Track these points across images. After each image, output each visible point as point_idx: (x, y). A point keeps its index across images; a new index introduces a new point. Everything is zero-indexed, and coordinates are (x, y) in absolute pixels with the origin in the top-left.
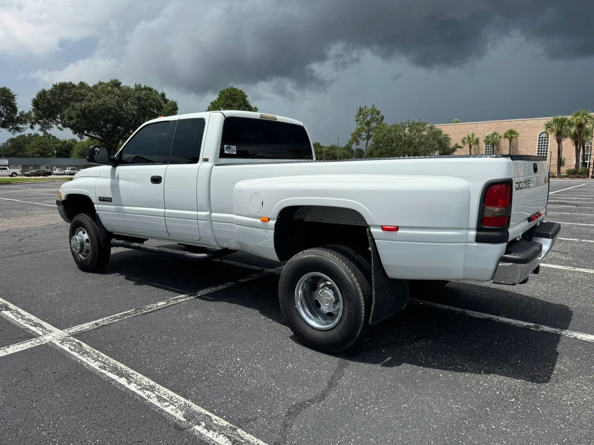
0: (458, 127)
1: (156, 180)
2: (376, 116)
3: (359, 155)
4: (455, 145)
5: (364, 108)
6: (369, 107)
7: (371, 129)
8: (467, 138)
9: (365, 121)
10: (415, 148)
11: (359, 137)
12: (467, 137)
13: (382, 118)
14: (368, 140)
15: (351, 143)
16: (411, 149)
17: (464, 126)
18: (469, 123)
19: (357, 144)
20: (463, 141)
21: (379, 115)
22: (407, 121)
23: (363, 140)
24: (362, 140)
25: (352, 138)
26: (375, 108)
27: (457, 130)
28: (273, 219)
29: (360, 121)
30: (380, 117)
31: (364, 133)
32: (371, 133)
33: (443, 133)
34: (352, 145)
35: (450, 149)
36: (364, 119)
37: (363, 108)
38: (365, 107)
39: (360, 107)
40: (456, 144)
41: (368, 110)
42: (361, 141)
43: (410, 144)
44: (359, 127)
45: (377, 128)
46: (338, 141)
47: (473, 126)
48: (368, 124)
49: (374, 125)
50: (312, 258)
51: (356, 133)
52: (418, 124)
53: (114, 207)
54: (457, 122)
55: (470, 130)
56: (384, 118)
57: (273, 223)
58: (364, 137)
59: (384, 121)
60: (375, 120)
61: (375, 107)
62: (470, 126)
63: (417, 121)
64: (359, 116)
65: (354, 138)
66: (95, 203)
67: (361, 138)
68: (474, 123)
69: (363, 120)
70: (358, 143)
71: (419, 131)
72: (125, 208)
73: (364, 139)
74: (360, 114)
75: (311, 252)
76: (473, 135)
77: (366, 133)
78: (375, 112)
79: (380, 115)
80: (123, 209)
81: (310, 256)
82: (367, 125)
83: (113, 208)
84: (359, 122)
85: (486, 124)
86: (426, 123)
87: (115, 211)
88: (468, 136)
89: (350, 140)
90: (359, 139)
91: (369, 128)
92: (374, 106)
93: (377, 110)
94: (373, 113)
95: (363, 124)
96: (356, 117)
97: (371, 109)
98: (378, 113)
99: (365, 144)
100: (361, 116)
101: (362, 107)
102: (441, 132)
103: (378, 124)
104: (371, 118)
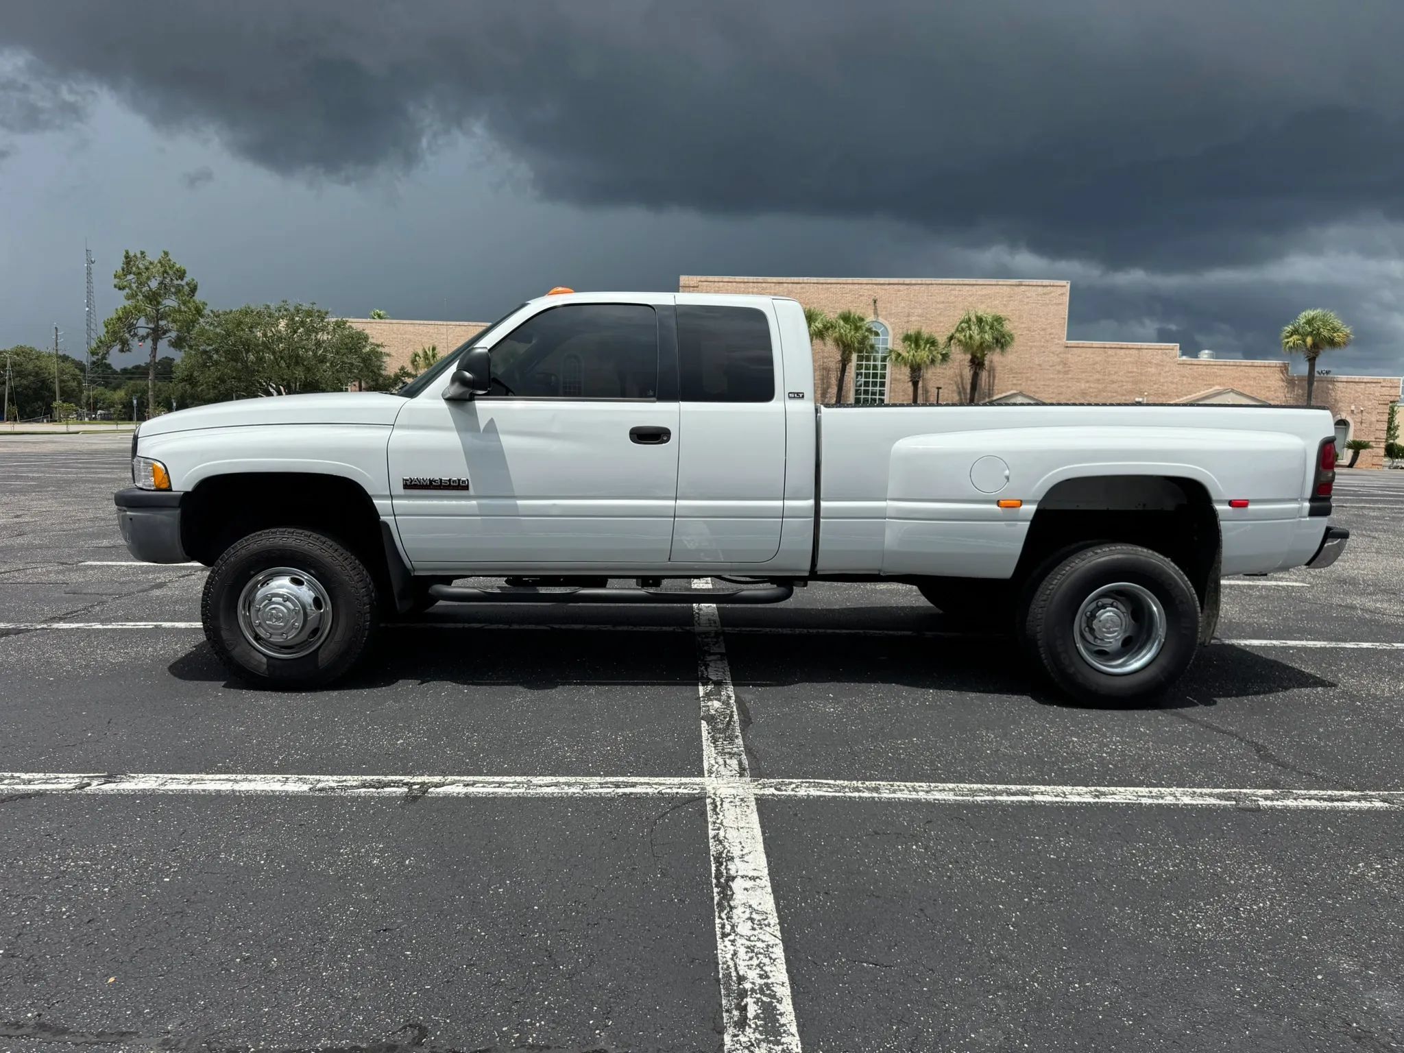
0: (398, 330)
1: (648, 436)
2: (176, 282)
3: (103, 378)
4: (400, 370)
5: (139, 255)
6: (154, 256)
7: (162, 314)
8: (421, 355)
9: (145, 289)
10: (308, 369)
11: (130, 332)
12: (421, 353)
13: (193, 290)
14: (155, 341)
15: (104, 346)
16: (299, 373)
17: (411, 328)
18: (422, 322)
19: (122, 350)
20: (413, 362)
21: (182, 280)
22: (283, 304)
23: (140, 341)
24: (136, 339)
25: (107, 332)
26: (169, 260)
27: (395, 336)
28: (1029, 502)
29: (130, 288)
30: (188, 284)
31: (142, 322)
32: (162, 323)
33: (371, 340)
34: (108, 352)
35: (389, 378)
36: (141, 284)
37: (135, 256)
38: (142, 253)
39: (127, 252)
40: (402, 368)
41: (151, 263)
42: (135, 343)
43: (296, 360)
44: (128, 303)
45: (180, 311)
46: (54, 337)
47: (431, 329)
48: (153, 298)
49: (170, 302)
50: (1118, 559)
51: (119, 319)
52: (309, 314)
53: (474, 502)
54: (380, 317)
55: (425, 340)
56: (198, 287)
57: (1030, 509)
58: (142, 332)
59: (199, 297)
60: (173, 290)
61: (170, 257)
62: (425, 329)
63: (306, 306)
64: (125, 275)
65: (114, 332)
66: (373, 496)
67: (135, 335)
68: (433, 322)
69: (137, 287)
70: (125, 346)
71: (312, 330)
72: (519, 502)
73: (143, 338)
74: (127, 270)
75: (1111, 550)
76: (434, 349)
77: (148, 321)
78: (172, 273)
79: (187, 279)
80: (516, 505)
81: (1116, 556)
82: (151, 301)
83: (472, 506)
84: (127, 290)
85: (458, 329)
86: (327, 313)
87: (478, 513)
88: (424, 349)
89: (103, 339)
90: (127, 335)
91: (157, 311)
92: (166, 254)
93: (178, 266)
94: (165, 272)
95: (140, 297)
96: (115, 276)
97: (160, 262)
98: (181, 274)
99: (149, 351)
100: (131, 277)
101: (132, 254)
102: (366, 338)
103: (184, 304)
104: (161, 283)
